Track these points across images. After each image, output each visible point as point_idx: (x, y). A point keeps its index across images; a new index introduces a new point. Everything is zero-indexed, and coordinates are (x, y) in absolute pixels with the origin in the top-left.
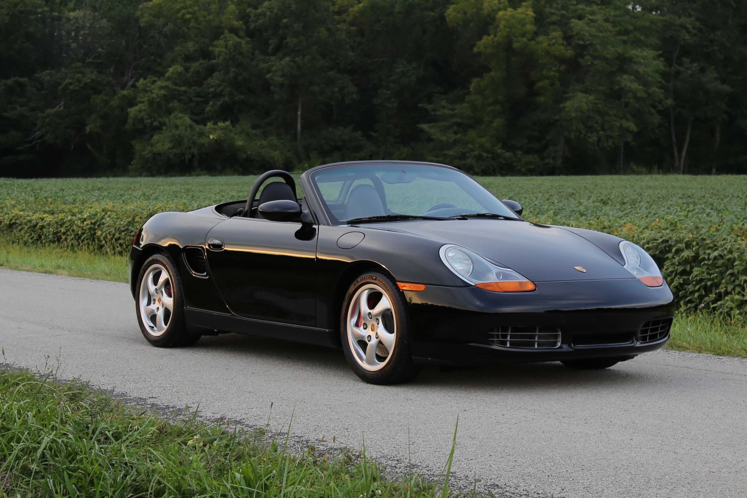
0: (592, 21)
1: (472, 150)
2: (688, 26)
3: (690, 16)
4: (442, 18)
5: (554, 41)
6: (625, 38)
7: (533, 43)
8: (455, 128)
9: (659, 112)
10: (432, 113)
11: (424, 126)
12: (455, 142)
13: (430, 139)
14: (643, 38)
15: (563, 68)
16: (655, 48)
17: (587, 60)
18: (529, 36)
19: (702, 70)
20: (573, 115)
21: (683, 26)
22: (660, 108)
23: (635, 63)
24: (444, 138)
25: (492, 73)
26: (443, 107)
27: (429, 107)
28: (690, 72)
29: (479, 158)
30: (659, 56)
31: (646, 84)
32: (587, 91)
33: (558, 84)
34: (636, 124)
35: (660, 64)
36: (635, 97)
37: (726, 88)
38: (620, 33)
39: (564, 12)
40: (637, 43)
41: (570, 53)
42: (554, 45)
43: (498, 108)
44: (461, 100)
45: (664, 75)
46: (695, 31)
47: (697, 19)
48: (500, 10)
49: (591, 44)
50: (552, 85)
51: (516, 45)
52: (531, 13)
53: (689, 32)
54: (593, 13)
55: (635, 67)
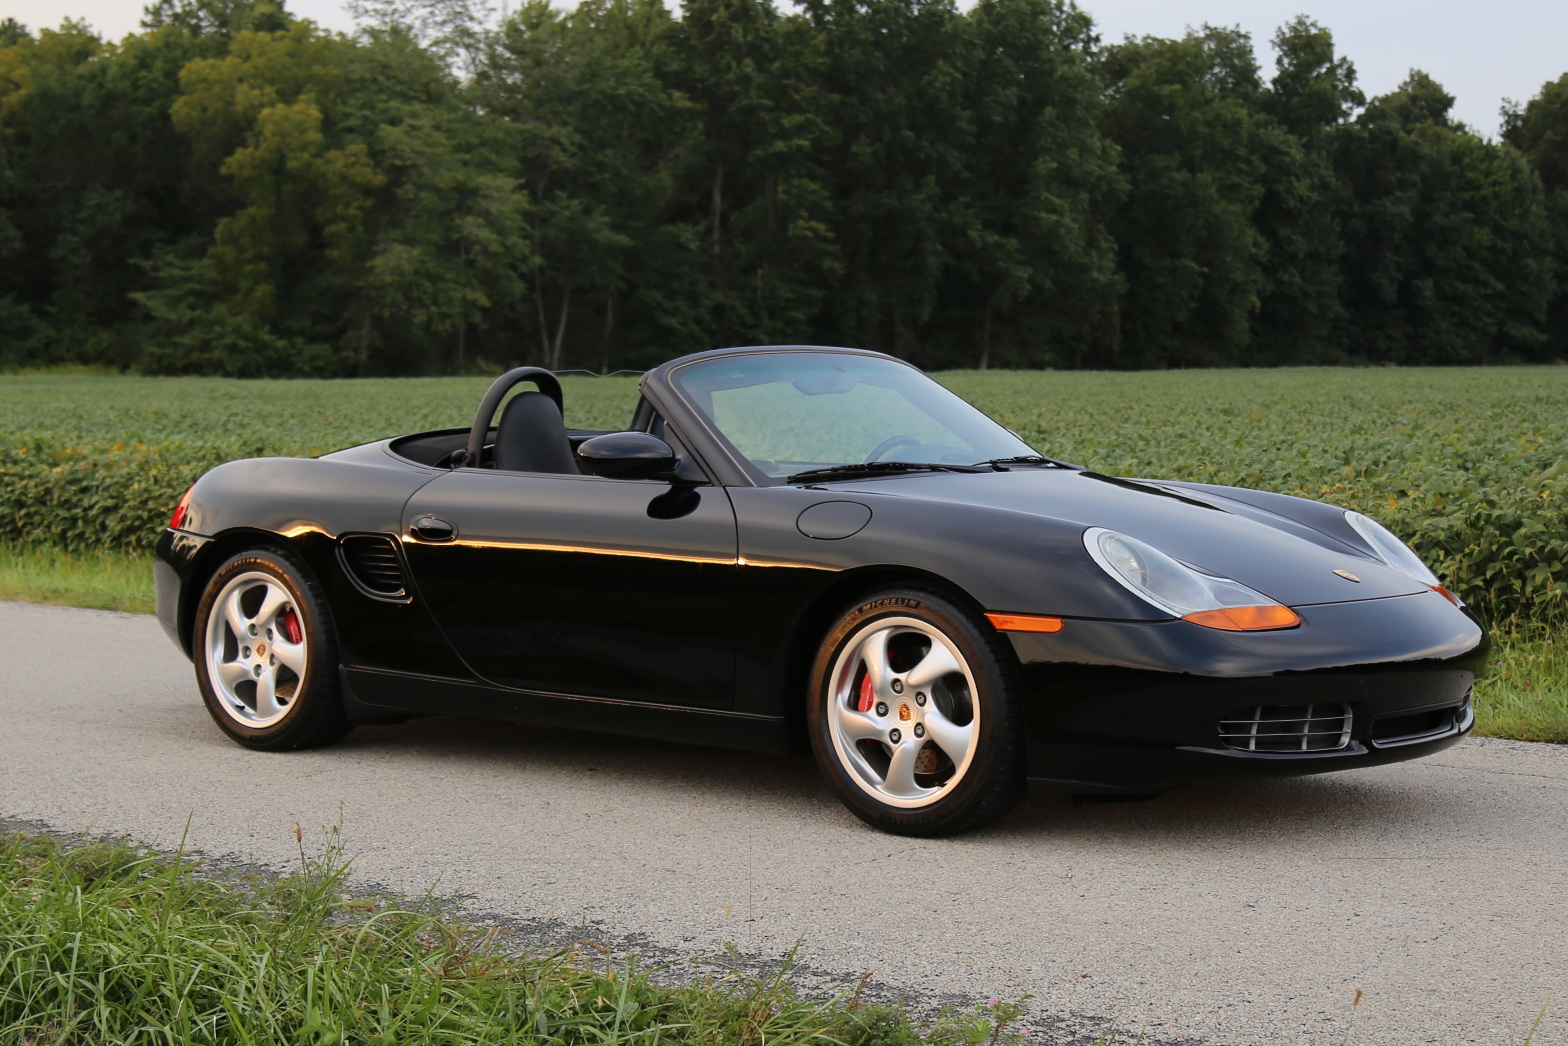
0: (414, 128)
1: (221, 336)
2: (564, 140)
3: (565, 124)
4: (165, 117)
5: (353, 159)
6: (467, 157)
7: (319, 161)
8: (191, 300)
9: (522, 276)
10: (152, 274)
11: (139, 296)
12: (191, 324)
13: (148, 318)
14: (493, 157)
15: (369, 203)
16: (517, 175)
17: (406, 191)
18: (313, 150)
19: (587, 211)
20: (388, 279)
21: (555, 141)
22: (524, 269)
23: (486, 197)
24: (173, 316)
25: (252, 210)
26: (170, 265)
27: (147, 264)
28: (567, 213)
29: (233, 349)
30: (520, 187)
31: (501, 231)
32: (409, 241)
33: (360, 229)
34: (489, 296)
35: (521, 199)
36: (486, 252)
37: (623, 239)
38: (458, 149)
39: (367, 113)
40: (485, 166)
41: (379, 179)
42: (353, 164)
43: (262, 266)
44: (200, 252)
45: (527, 215)
46: (574, 149)
47: (577, 130)
48: (262, 106)
49: (414, 166)
50: (351, 229)
51: (292, 164)
52: (315, 113)
53: (564, 150)
54: (414, 115)
55: (484, 204)
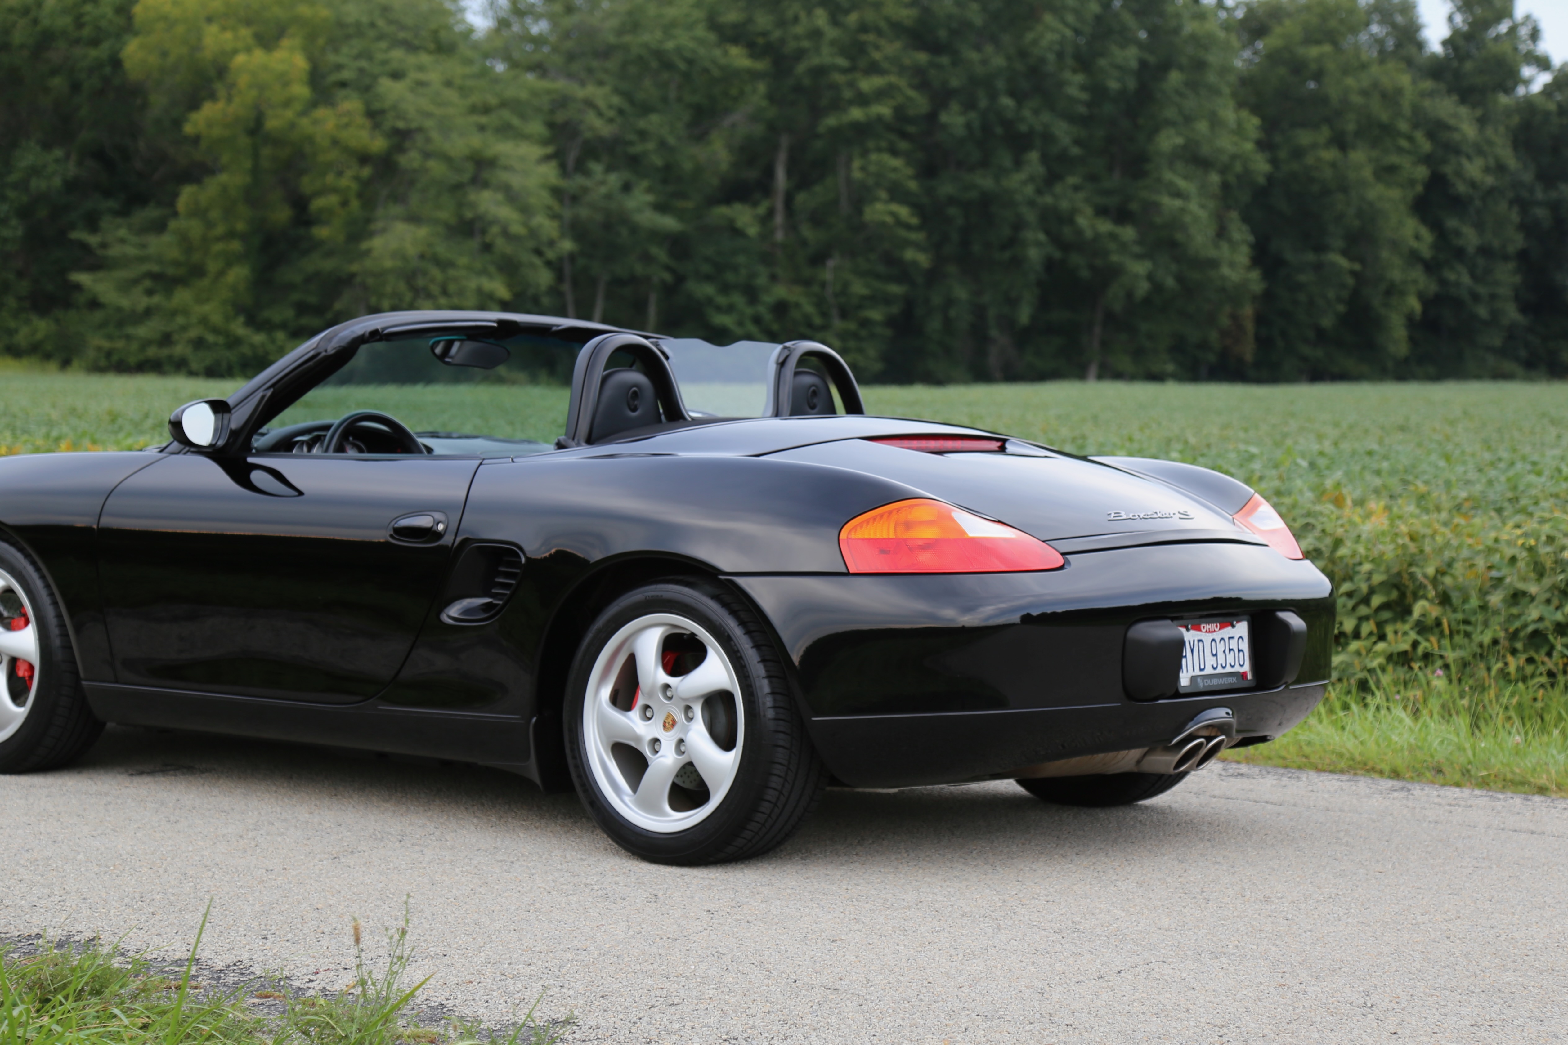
0: (421, 84)
1: (184, 328)
2: (601, 103)
3: (601, 83)
4: (116, 63)
5: (345, 120)
6: (483, 120)
7: (305, 122)
8: (148, 283)
9: (549, 264)
10: (100, 252)
11: (83, 278)
12: (148, 312)
13: (94, 304)
14: (516, 121)
15: (366, 172)
16: (545, 143)
17: (410, 159)
18: (298, 107)
19: (627, 188)
20: (388, 264)
21: (589, 103)
22: (551, 254)
23: (506, 168)
24: (125, 303)
25: (223, 178)
26: (122, 241)
27: (93, 240)
28: (603, 190)
29: (199, 344)
30: (547, 158)
31: (525, 210)
32: (414, 219)
33: (355, 204)
34: (510, 286)
35: (549, 173)
36: (505, 233)
37: (669, 223)
38: (473, 110)
39: (363, 63)
40: (505, 130)
41: (378, 144)
42: (347, 126)
43: (236, 246)
44: (160, 227)
45: (556, 192)
46: (611, 113)
47: (616, 91)
48: (235, 52)
49: (420, 130)
50: (345, 203)
51: (272, 123)
52: (301, 63)
53: (600, 114)
54: (421, 68)
55: (504, 176)
